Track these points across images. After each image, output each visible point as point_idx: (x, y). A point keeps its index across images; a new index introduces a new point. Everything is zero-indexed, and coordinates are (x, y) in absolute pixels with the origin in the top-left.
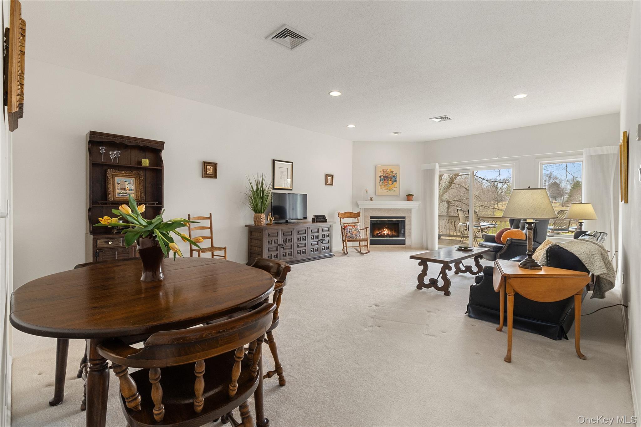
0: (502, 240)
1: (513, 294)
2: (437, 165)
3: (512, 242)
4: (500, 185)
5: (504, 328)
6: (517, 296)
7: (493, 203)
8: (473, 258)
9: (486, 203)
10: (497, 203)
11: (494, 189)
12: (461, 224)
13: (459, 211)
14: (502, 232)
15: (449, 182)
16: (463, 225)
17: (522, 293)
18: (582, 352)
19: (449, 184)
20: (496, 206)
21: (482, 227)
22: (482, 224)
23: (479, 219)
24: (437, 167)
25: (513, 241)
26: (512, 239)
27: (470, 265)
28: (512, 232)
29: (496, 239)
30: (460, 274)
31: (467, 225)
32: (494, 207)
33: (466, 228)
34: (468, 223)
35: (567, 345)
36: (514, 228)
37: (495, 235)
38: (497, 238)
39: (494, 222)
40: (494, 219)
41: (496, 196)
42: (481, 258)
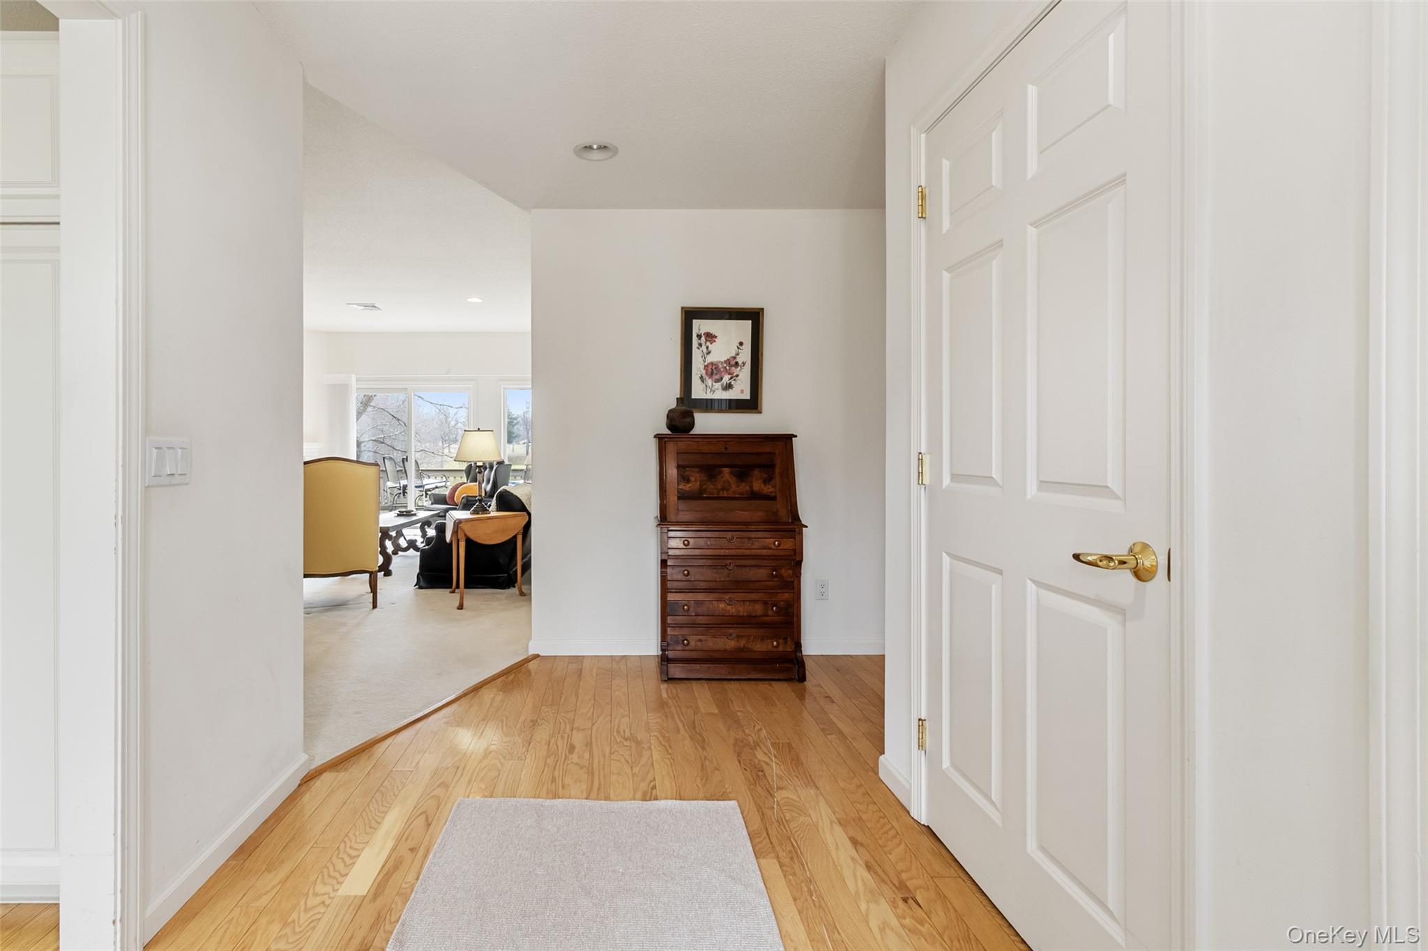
0: (455, 499)
1: (464, 539)
2: (354, 377)
3: (468, 501)
4: (452, 412)
5: (457, 591)
6: (469, 542)
7: (441, 444)
8: (416, 528)
9: (428, 444)
10: (449, 446)
11: (442, 417)
12: (390, 484)
13: (386, 460)
14: (455, 489)
15: (361, 403)
16: (395, 486)
17: (472, 537)
18: (523, 590)
19: (361, 406)
20: (446, 451)
21: (426, 487)
22: (426, 481)
23: (421, 473)
24: (354, 382)
25: (470, 498)
26: (468, 496)
27: (413, 538)
28: (468, 488)
29: (447, 500)
30: (400, 553)
31: (402, 486)
32: (443, 453)
33: (399, 492)
34: (403, 482)
35: (514, 591)
36: (471, 482)
37: (447, 493)
38: (449, 498)
39: (444, 478)
40: (445, 473)
41: (447, 430)
42: (429, 526)
